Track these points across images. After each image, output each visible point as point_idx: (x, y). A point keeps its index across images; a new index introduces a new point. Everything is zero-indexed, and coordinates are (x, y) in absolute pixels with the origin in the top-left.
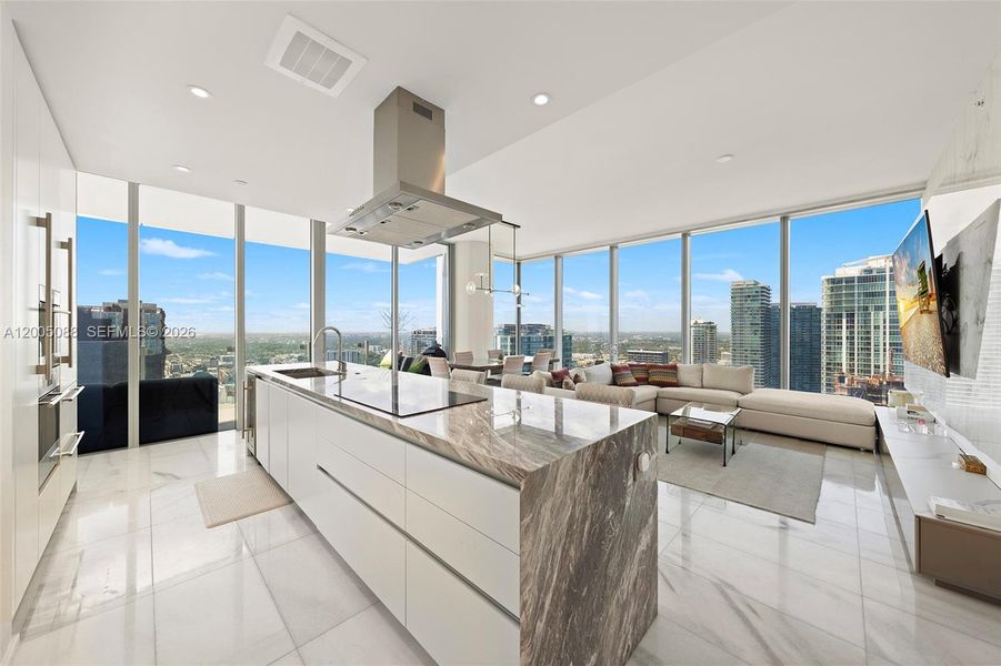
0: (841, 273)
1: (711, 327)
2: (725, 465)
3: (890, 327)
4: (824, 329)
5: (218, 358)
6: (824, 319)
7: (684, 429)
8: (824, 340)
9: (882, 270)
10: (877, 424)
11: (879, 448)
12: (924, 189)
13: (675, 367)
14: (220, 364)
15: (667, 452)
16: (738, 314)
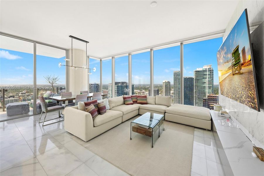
0: (198, 70)
1: (169, 83)
2: (152, 147)
3: (208, 83)
4: (194, 83)
5: (19, 93)
6: (194, 80)
7: (137, 129)
8: (194, 86)
9: (206, 69)
10: (212, 120)
11: (212, 129)
12: (225, 32)
13: (146, 97)
14: (20, 95)
15: (131, 139)
16: (175, 79)
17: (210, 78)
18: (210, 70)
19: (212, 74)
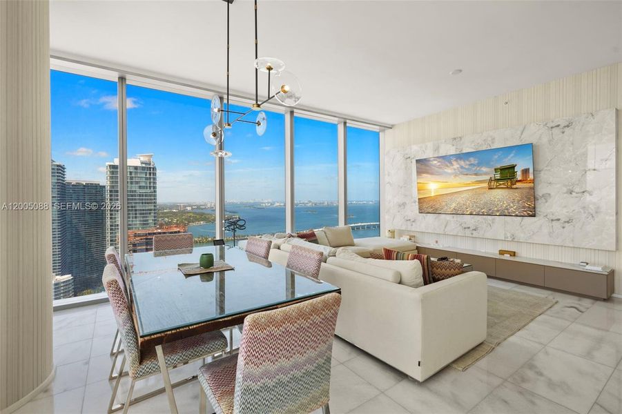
6: (108, 193)
19: (154, 179)
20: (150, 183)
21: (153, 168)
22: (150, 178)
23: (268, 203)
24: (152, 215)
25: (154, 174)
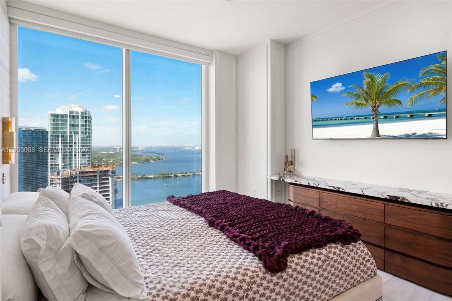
0: (59, 111)
3: (81, 143)
4: (49, 144)
9: (77, 113)
17: (86, 133)
18: (86, 117)
19: (89, 126)
20: (86, 129)
21: (89, 117)
22: (86, 125)
23: (190, 147)
24: (87, 156)
25: (90, 122)
